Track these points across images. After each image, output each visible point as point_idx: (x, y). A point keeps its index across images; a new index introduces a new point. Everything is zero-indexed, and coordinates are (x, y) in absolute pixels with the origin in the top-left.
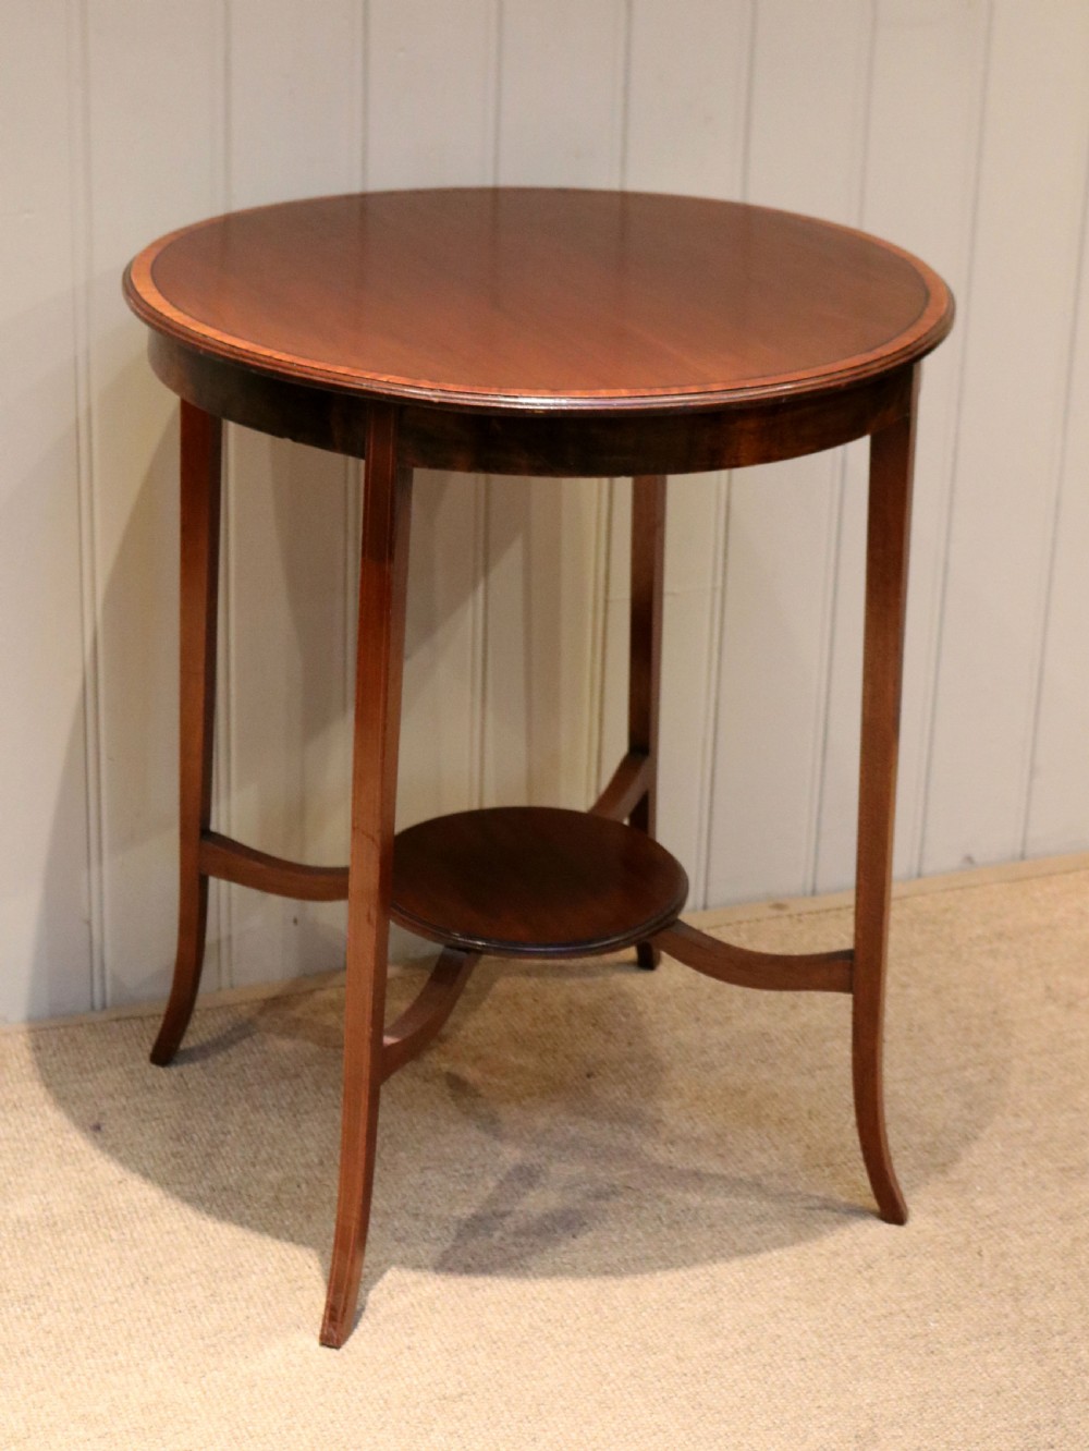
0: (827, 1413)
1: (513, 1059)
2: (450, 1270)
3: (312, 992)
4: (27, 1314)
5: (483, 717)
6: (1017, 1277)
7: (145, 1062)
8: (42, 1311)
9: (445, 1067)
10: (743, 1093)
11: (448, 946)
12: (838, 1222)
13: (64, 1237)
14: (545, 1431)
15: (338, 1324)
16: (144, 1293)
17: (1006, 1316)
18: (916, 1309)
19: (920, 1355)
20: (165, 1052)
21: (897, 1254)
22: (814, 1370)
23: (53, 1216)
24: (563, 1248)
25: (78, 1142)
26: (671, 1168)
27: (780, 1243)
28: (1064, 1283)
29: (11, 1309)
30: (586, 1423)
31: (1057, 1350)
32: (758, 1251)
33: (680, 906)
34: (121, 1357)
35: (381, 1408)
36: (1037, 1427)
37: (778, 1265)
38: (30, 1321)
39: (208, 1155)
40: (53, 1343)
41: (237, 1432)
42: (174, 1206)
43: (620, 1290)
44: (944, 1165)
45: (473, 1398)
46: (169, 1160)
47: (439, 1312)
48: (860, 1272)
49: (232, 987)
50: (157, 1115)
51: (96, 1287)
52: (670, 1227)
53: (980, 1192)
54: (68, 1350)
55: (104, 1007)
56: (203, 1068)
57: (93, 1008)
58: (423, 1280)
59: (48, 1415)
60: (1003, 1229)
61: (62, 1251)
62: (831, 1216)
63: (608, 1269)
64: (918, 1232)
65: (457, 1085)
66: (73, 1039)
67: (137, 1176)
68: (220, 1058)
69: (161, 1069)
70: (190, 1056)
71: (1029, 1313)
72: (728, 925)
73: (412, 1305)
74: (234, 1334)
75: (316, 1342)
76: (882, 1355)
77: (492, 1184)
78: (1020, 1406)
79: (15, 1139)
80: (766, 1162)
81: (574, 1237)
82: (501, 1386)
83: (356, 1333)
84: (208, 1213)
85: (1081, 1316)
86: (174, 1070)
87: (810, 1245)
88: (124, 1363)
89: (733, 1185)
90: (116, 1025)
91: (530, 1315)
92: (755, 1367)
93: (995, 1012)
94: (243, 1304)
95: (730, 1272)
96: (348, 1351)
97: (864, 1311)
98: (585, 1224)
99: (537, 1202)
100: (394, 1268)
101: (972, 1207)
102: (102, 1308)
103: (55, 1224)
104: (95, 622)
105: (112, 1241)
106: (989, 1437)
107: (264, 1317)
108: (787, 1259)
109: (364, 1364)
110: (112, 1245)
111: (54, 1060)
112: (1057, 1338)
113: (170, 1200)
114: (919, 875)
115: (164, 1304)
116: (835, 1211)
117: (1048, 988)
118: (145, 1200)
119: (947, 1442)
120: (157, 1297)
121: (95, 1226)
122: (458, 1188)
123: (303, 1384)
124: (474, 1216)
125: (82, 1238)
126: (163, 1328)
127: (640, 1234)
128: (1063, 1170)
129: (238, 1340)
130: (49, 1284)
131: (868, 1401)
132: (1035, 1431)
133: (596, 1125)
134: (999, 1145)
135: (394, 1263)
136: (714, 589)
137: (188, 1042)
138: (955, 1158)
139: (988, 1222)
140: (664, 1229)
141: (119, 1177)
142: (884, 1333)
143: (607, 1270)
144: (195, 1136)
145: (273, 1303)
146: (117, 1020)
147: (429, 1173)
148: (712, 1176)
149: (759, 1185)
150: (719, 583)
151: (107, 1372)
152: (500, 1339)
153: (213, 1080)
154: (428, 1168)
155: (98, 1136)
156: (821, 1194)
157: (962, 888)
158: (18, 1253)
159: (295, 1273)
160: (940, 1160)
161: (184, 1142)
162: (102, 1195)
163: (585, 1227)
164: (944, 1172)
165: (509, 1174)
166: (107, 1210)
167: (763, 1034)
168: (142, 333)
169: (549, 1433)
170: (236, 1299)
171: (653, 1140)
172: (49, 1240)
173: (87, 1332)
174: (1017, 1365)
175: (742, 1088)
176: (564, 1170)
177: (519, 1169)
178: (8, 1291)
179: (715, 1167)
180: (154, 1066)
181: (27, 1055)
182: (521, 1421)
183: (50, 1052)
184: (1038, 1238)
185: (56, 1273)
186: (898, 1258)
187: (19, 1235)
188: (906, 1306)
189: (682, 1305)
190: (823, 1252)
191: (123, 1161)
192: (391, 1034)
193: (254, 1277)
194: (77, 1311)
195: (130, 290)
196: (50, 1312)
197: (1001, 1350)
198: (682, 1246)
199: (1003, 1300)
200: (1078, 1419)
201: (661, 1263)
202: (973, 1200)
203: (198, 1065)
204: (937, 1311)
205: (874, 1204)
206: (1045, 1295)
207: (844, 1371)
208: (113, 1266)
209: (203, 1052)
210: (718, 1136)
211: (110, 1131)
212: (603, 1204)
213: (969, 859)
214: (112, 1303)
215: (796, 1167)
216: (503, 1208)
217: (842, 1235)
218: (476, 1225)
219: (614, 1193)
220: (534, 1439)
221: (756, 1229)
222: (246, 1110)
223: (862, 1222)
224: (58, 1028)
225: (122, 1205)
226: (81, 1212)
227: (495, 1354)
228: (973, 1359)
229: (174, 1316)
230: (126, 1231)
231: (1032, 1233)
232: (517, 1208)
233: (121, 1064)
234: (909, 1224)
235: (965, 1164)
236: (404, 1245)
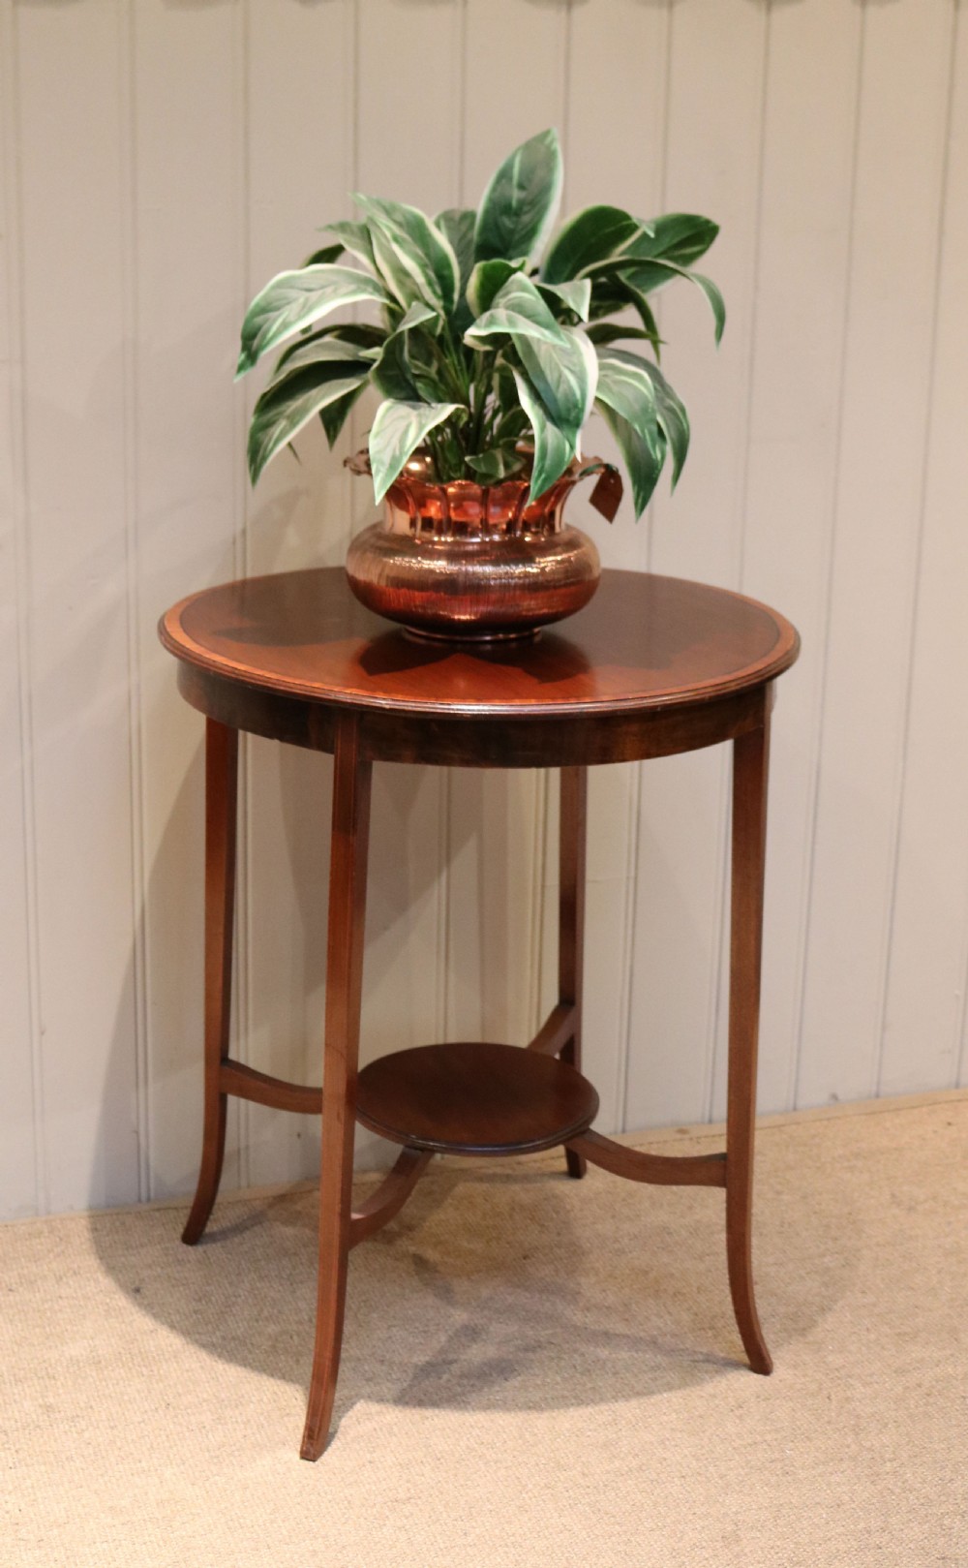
0: (700, 1519)
1: (465, 1244)
2: (406, 1403)
3: (310, 1191)
4: (73, 1429)
5: (447, 976)
6: (858, 1417)
7: (178, 1242)
8: (84, 1427)
9: (412, 1249)
10: (646, 1273)
11: (407, 1146)
12: (717, 1372)
13: (106, 1372)
14: (473, 1527)
15: (315, 1441)
16: (165, 1416)
17: (848, 1446)
18: (776, 1440)
19: (777, 1475)
20: (193, 1235)
21: (763, 1397)
22: (692, 1485)
23: (99, 1356)
24: (496, 1388)
25: (122, 1301)
26: (586, 1328)
27: (670, 1387)
28: (895, 1422)
29: (61, 1426)
30: (507, 1522)
31: (888, 1473)
32: (652, 1393)
33: (592, 1117)
34: (144, 1464)
35: (346, 1508)
36: (868, 1532)
37: (667, 1404)
38: (75, 1435)
39: (222, 1312)
40: (91, 1452)
41: (230, 1523)
42: (193, 1351)
43: (540, 1422)
44: (804, 1329)
45: (419, 1502)
46: (191, 1316)
47: (395, 1435)
48: (732, 1410)
49: (249, 1186)
50: (184, 1282)
51: (128, 1410)
52: (582, 1374)
53: (832, 1351)
54: (103, 1458)
55: (149, 1200)
56: (223, 1247)
57: (140, 1201)
58: (384, 1410)
59: (84, 1506)
60: (849, 1379)
61: (104, 1383)
62: (710, 1367)
63: (531, 1404)
64: (781, 1381)
65: (420, 1263)
66: (123, 1224)
67: (165, 1327)
68: (236, 1240)
69: (190, 1248)
70: (213, 1238)
71: (868, 1444)
72: (642, 1145)
73: (375, 1429)
74: (234, 1448)
75: (297, 1456)
76: (746, 1474)
77: (443, 1339)
78: (856, 1516)
79: (73, 1298)
80: (662, 1325)
81: (506, 1380)
82: (442, 1493)
83: (330, 1450)
84: (219, 1356)
85: (909, 1447)
86: (200, 1249)
87: (693, 1389)
88: (146, 1468)
89: (635, 1343)
90: (157, 1214)
91: (468, 1439)
92: (645, 1482)
93: (850, 1214)
94: (242, 1426)
95: (628, 1409)
96: (322, 1463)
97: (734, 1441)
98: (515, 1370)
99: (477, 1353)
100: (362, 1401)
101: (824, 1362)
102: (132, 1426)
103: (100, 1362)
104: (143, 895)
105: (143, 1375)
106: (829, 1539)
107: (258, 1436)
108: (674, 1400)
109: (334, 1474)
110: (143, 1379)
111: (107, 1238)
112: (888, 1464)
113: (191, 1347)
114: (795, 1109)
115: (181, 1425)
116: (715, 1363)
117: (893, 1196)
118: (171, 1345)
119: (796, 1543)
120: (175, 1420)
121: (130, 1364)
122: (417, 1341)
123: (285, 1487)
124: (428, 1363)
125: (120, 1373)
126: (178, 1442)
127: (558, 1379)
128: (899, 1334)
129: (236, 1453)
130: (91, 1407)
131: (734, 1510)
132: (866, 1536)
133: (528, 1295)
134: (848, 1314)
135: (363, 1397)
136: (628, 878)
137: (211, 1227)
138: (814, 1324)
139: (837, 1374)
140: (578, 1375)
141: (152, 1327)
142: (749, 1458)
144: (213, 1298)
145: (266, 1425)
146: (158, 1210)
147: (394, 1330)
148: (618, 1335)
149: (655, 1343)
150: (632, 874)
151: (132, 1475)
152: (443, 1457)
153: (229, 1256)
154: (394, 1326)
155: (138, 1296)
156: (705, 1350)
157: (829, 1119)
158: (70, 1383)
159: (285, 1403)
160: (801, 1325)
161: (204, 1302)
162: (137, 1340)
163: (516, 1373)
164: (804, 1335)
165: (457, 1330)
166: (140, 1352)
167: (664, 1228)
168: (171, 662)
169: (477, 1529)
170: (237, 1422)
171: (572, 1307)
172: (94, 1374)
173: (119, 1444)
174: (855, 1484)
175: (647, 1269)
176: (501, 1329)
177: (465, 1327)
178: (59, 1412)
179: (621, 1328)
180: (185, 1245)
181: (87, 1235)
182: (456, 1520)
183: (105, 1233)
184: (876, 1386)
185: (98, 1399)
186: (763, 1400)
187: (71, 1370)
188: (768, 1437)
189: (589, 1433)
190: (704, 1395)
191: (155, 1316)
192: (359, 1211)
193: (252, 1406)
194: (112, 1428)
195: (163, 631)
196: (91, 1428)
197: (843, 1472)
198: (591, 1388)
199: (846, 1434)
200: (903, 1527)
201: (573, 1401)
202: (825, 1356)
203: (219, 1244)
204: (792, 1441)
205: (746, 1359)
206: (880, 1430)
207: (716, 1487)
208: (142, 1395)
209: (224, 1235)
210: (626, 1305)
211: (147, 1293)
212: (531, 1355)
213: (835, 1097)
214: (139, 1423)
215: (686, 1329)
216: (451, 1356)
217: (720, 1382)
218: (429, 1370)
219: (540, 1347)
220: (465, 1534)
221: (650, 1376)
222: (253, 1279)
223: (735, 1372)
224: (111, 1215)
225: (153, 1349)
226: (120, 1353)
227: (438, 1468)
228: (819, 1479)
229: (187, 1434)
230: (155, 1368)
231: (871, 1383)
232: (463, 1357)
233: (159, 1243)
234: (774, 1374)
235: (819, 1329)
236: (371, 1384)
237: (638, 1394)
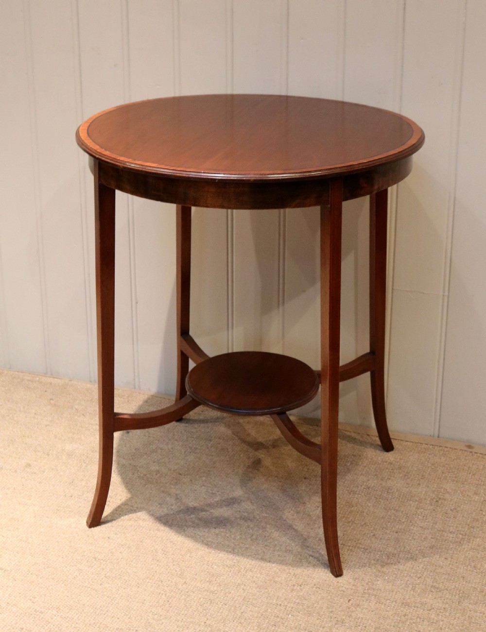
2: (160, 520)
12: (314, 566)
15: (96, 519)
18: (292, 608)
24: (206, 530)
26: (285, 521)
27: (282, 562)
32: (270, 561)
34: (30, 502)
37: (268, 569)
39: (146, 453)
43: (202, 552)
44: (387, 564)
48: (294, 586)
52: (252, 540)
53: (384, 580)
58: (148, 520)
60: (373, 597)
62: (315, 562)
63: (209, 543)
64: (338, 583)
65: (257, 463)
68: (196, 425)
70: (188, 421)
72: (440, 446)
73: (132, 526)
77: (217, 500)
81: (216, 528)
84: (119, 471)
88: (28, 503)
89: (296, 536)
95: (246, 563)
96: (92, 530)
97: (273, 599)
98: (226, 526)
99: (224, 512)
100: (144, 512)
101: (373, 583)
103: (72, 455)
107: (85, 509)
108: (275, 569)
116: (319, 561)
122: (204, 496)
123: (64, 534)
124: (195, 508)
127: (239, 537)
128: (433, 587)
134: (422, 566)
136: (444, 295)
138: (397, 563)
139: (371, 592)
140: (249, 540)
142: (269, 610)
143: (208, 545)
144: (151, 446)
147: (203, 487)
148: (294, 529)
151: (20, 504)
153: (183, 432)
155: (124, 434)
158: (51, 459)
160: (386, 560)
161: (145, 446)
163: (224, 527)
164: (383, 566)
165: (227, 499)
167: (390, 489)
171: (293, 509)
172: (64, 459)
173: (33, 490)
176: (247, 506)
177: (233, 498)
179: (301, 527)
181: (141, 403)
183: (148, 404)
184: (383, 606)
186: (316, 588)
187: (58, 454)
188: (291, 605)
190: (292, 573)
196: (32, 480)
198: (246, 548)
199: (332, 621)
201: (230, 550)
202: (378, 581)
204: (299, 612)
212: (242, 522)
216: (208, 509)
218: (191, 510)
219: (251, 520)
221: (281, 554)
222: (179, 444)
223: (323, 570)
224: (161, 398)
227: (132, 553)
231: (382, 603)
232: (212, 511)
234: (339, 579)
235: (396, 567)
236: (159, 506)
237: (262, 559)
